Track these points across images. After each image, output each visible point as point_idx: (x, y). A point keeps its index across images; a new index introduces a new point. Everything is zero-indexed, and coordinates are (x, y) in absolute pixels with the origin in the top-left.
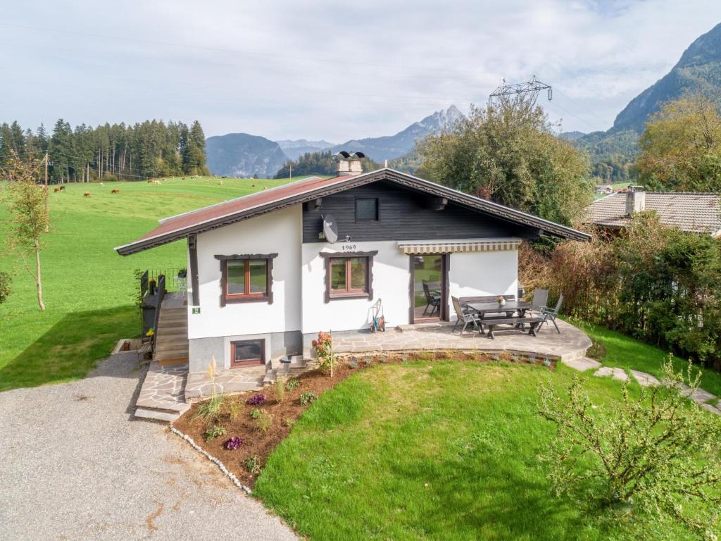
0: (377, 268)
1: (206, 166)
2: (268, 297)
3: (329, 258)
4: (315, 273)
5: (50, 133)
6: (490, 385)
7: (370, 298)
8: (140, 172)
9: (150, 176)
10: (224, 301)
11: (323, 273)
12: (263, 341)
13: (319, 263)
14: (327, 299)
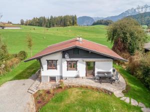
0: (78, 64)
1: (77, 24)
2: (56, 68)
3: (68, 62)
4: (65, 65)
5: (50, 18)
6: (94, 98)
7: (77, 70)
8: (65, 25)
9: (66, 26)
10: (48, 69)
11: (67, 65)
12: (55, 77)
13: (66, 62)
14: (68, 70)
